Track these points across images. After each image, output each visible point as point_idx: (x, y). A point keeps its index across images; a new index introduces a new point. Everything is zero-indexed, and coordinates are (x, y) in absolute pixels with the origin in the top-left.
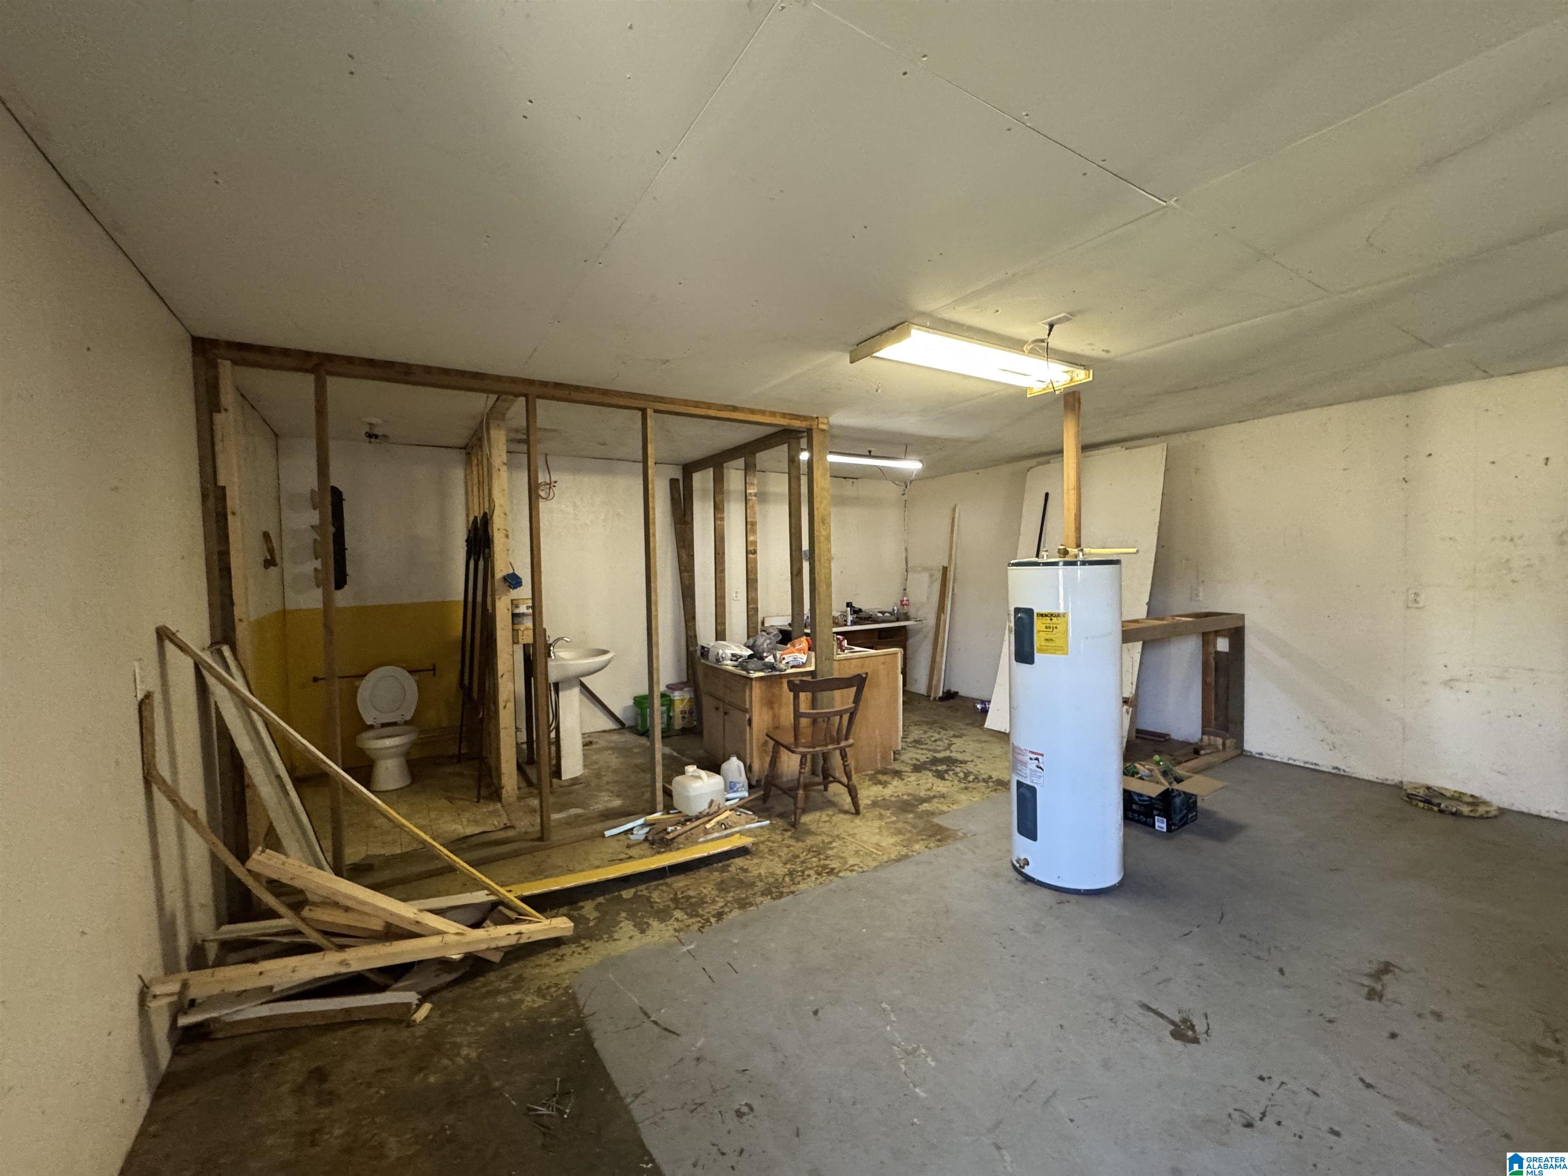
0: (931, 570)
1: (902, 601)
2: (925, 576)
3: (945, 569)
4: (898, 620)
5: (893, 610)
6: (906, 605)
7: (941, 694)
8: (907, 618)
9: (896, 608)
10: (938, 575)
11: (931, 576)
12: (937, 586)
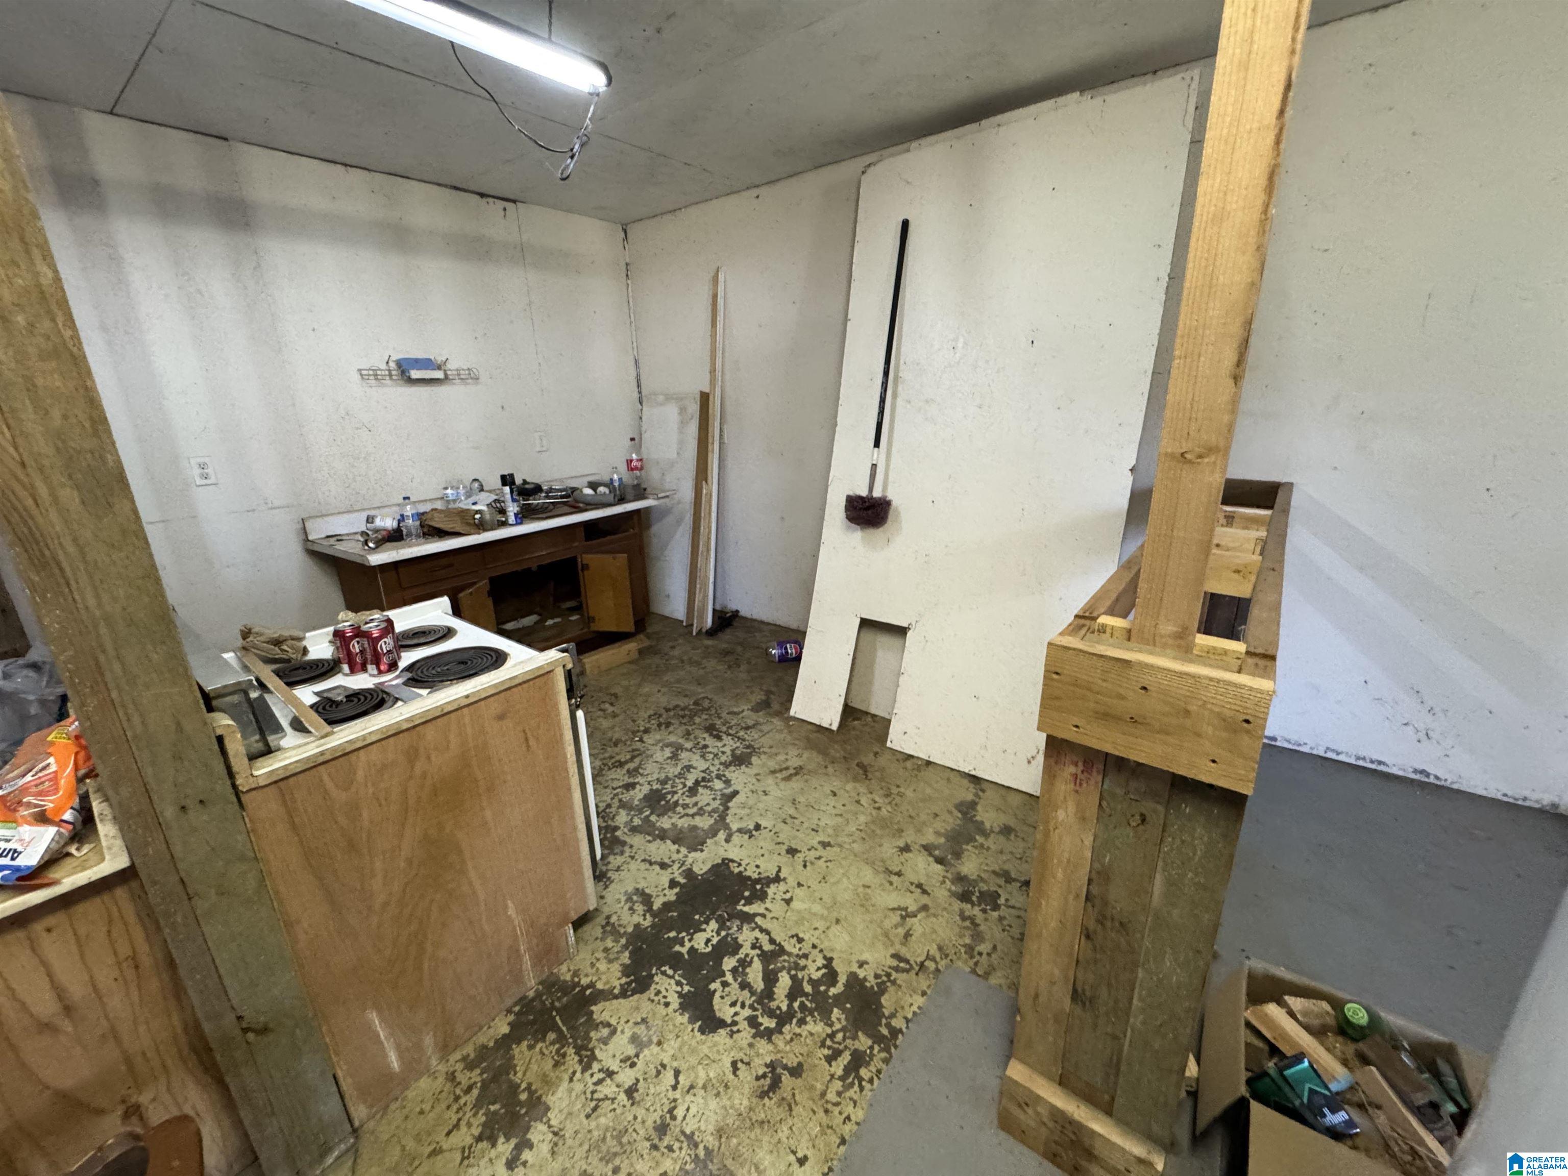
0: (682, 399)
1: (629, 462)
2: (671, 412)
3: (705, 399)
4: (622, 500)
5: (611, 480)
6: (636, 468)
7: (709, 622)
8: (640, 492)
9: (616, 477)
10: (694, 408)
11: (682, 410)
12: (693, 429)
